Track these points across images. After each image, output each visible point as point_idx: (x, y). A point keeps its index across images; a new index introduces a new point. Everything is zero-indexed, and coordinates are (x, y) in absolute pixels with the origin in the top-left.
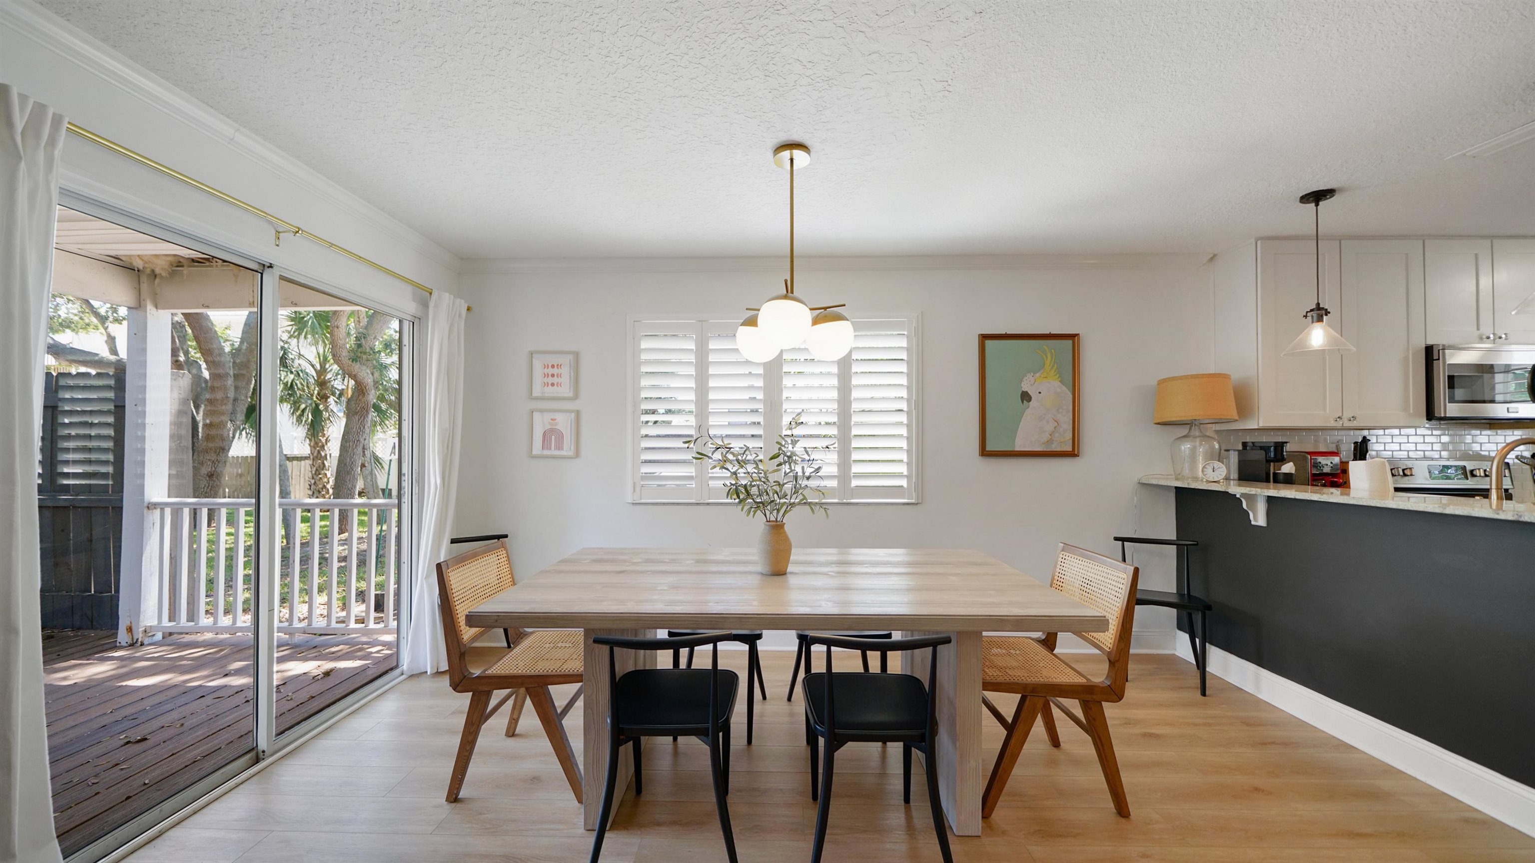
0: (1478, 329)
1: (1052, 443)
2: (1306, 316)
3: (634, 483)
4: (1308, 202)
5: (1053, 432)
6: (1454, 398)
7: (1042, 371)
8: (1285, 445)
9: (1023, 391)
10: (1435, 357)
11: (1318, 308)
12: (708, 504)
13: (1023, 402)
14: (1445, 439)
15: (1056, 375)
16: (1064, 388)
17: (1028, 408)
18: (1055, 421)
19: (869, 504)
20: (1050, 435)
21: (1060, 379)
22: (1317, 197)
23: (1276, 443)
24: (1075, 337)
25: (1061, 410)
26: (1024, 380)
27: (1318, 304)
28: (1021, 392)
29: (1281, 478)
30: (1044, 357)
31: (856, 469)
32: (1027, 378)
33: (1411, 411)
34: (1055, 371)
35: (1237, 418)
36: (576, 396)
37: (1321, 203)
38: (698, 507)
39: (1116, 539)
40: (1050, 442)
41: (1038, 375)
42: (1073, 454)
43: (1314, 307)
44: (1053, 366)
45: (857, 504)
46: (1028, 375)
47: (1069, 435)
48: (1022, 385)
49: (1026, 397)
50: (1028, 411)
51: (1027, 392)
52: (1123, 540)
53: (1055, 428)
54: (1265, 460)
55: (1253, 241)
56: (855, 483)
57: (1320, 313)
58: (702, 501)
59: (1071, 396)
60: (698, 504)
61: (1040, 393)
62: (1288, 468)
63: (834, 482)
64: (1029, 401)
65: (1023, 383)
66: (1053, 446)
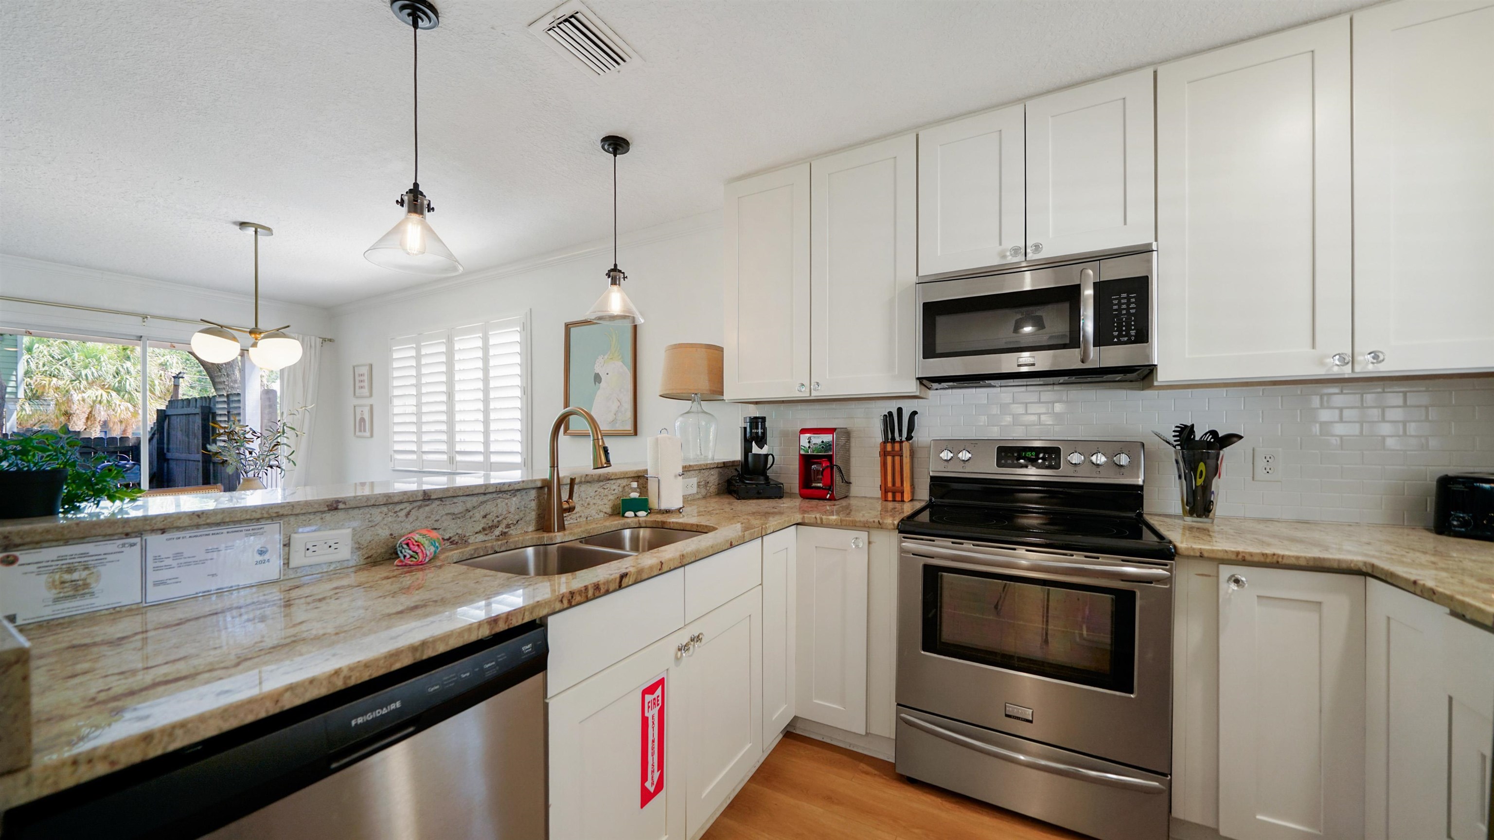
0: (1000, 244)
1: (617, 423)
5: (617, 411)
6: (935, 350)
7: (609, 353)
9: (596, 373)
11: (615, 269)
13: (595, 384)
14: (1058, 408)
15: (619, 355)
16: (625, 368)
17: (599, 388)
18: (619, 400)
20: (615, 414)
21: (622, 359)
25: (622, 390)
26: (596, 362)
27: (615, 265)
28: (594, 374)
30: (612, 337)
32: (598, 361)
33: (896, 373)
34: (618, 352)
36: (371, 395)
41: (606, 357)
44: (617, 348)
46: (599, 358)
47: (631, 416)
48: (595, 368)
49: (597, 378)
50: (599, 393)
51: (598, 374)
53: (619, 407)
57: (615, 275)
59: (632, 377)
61: (607, 374)
63: (480, 458)
64: (600, 382)
65: (596, 366)
66: (617, 425)
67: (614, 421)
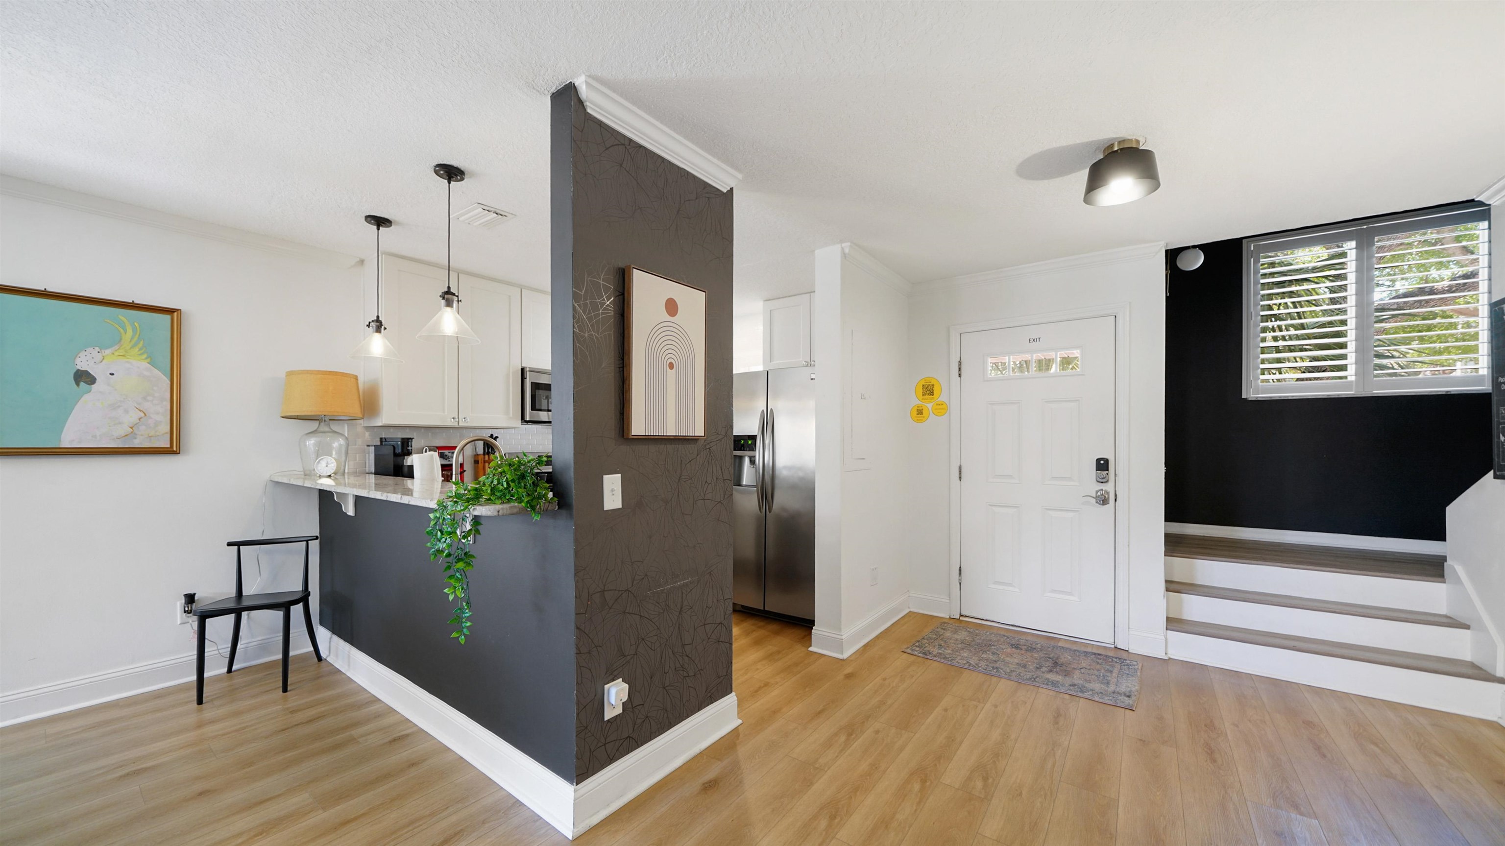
1: (135, 438)
2: (368, 326)
5: (136, 424)
6: (535, 407)
7: (116, 347)
8: (410, 440)
9: (78, 370)
10: (525, 376)
13: (78, 384)
15: (141, 354)
16: (156, 372)
17: (90, 391)
18: (140, 411)
20: (131, 428)
21: (149, 360)
23: (403, 439)
24: (174, 312)
25: (149, 398)
26: (81, 355)
28: (75, 371)
30: (122, 330)
32: (86, 353)
33: (511, 416)
34: (140, 350)
35: (361, 416)
37: (385, 227)
39: (230, 544)
40: (132, 435)
41: (108, 351)
42: (171, 451)
44: (136, 343)
46: (89, 350)
47: (165, 428)
48: (77, 361)
49: (84, 378)
51: (86, 371)
52: (239, 544)
53: (140, 419)
54: (392, 454)
59: (169, 382)
61: (112, 374)
64: (92, 383)
65: (80, 359)
66: (137, 441)
67: (128, 436)
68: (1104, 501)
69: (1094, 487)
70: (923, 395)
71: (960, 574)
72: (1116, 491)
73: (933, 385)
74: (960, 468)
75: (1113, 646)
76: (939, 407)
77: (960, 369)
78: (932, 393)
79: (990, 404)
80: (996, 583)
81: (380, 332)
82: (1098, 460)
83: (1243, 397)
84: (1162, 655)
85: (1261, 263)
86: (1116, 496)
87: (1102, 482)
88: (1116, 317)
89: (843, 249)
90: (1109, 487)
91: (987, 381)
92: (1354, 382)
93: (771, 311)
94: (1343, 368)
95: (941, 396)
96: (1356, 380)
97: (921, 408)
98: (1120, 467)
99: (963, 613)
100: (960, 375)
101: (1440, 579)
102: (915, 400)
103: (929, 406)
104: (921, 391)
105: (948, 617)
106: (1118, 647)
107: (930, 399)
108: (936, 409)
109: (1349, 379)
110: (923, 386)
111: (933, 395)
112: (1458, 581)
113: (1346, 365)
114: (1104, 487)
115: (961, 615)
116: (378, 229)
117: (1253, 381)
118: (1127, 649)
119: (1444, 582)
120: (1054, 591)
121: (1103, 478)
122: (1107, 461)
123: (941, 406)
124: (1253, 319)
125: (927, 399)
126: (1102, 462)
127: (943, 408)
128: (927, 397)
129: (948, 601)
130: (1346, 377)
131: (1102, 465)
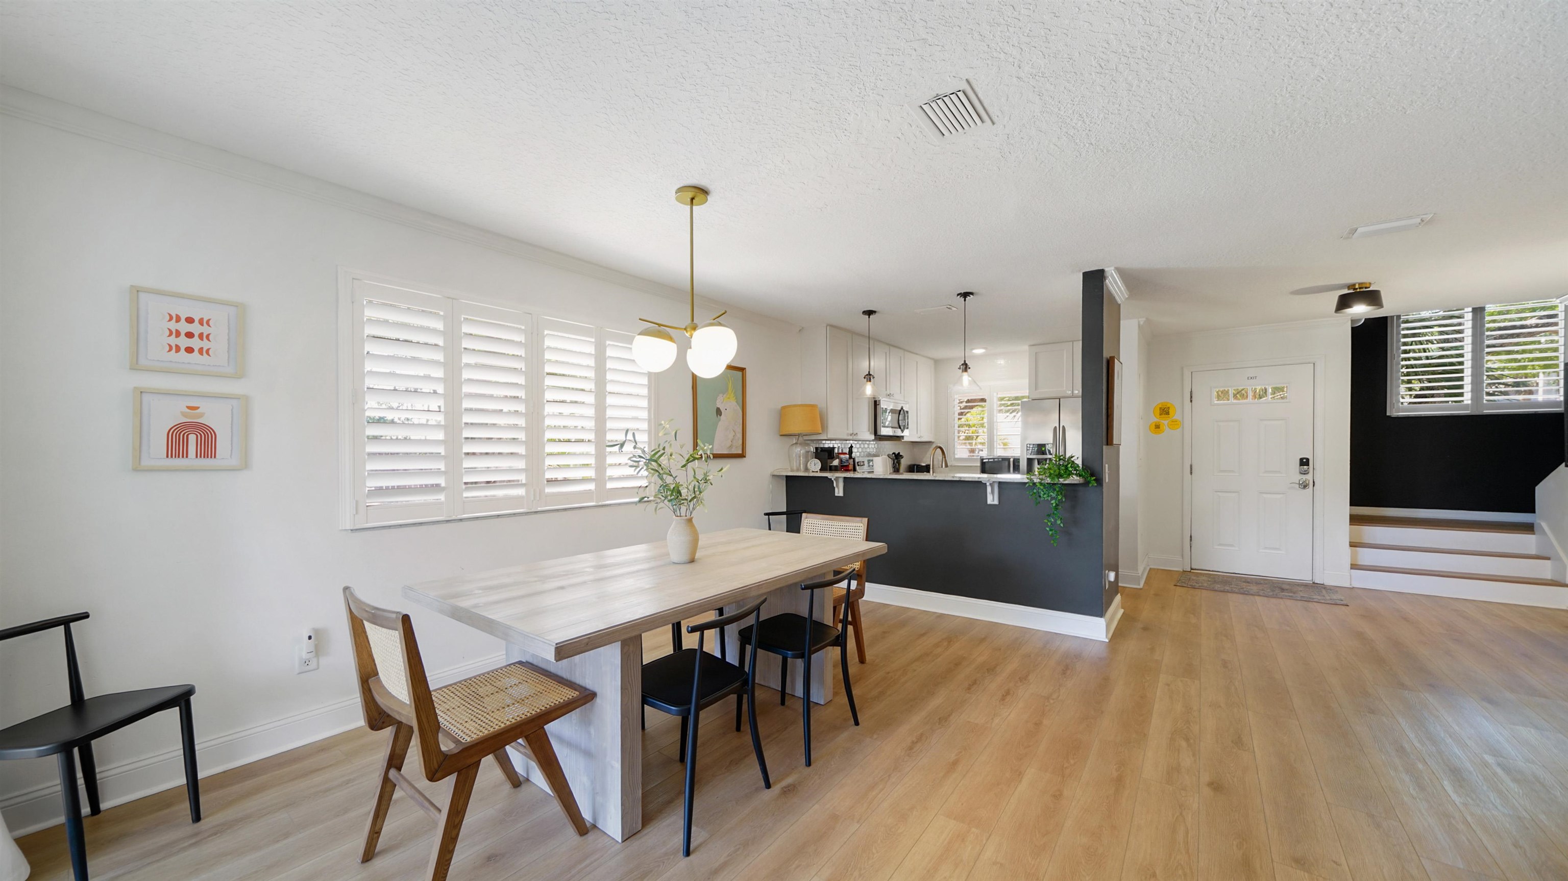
3: (357, 502)
4: (865, 314)
5: (732, 439)
7: (727, 393)
9: (717, 407)
10: (878, 404)
12: (461, 520)
13: (717, 416)
15: (734, 396)
16: (738, 407)
17: (720, 420)
18: (734, 430)
19: (620, 504)
20: (731, 442)
21: (735, 398)
22: (870, 313)
23: (832, 449)
24: (744, 369)
25: (736, 423)
28: (714, 409)
29: (833, 468)
30: (728, 382)
31: (610, 472)
32: (719, 398)
34: (733, 393)
35: (821, 432)
36: (241, 375)
37: (871, 316)
38: (461, 523)
41: (725, 395)
42: (742, 456)
43: (868, 373)
44: (732, 391)
45: (610, 505)
46: (720, 395)
47: (740, 442)
49: (719, 412)
50: (720, 423)
51: (719, 408)
53: (733, 436)
55: (825, 325)
56: (610, 485)
57: (870, 377)
58: (454, 517)
59: (741, 413)
60: (448, 521)
61: (724, 408)
62: (836, 462)
63: (591, 486)
64: (721, 415)
65: (717, 401)
66: (733, 450)
67: (731, 447)
68: (1305, 486)
69: (1298, 477)
70: (1160, 415)
71: (1191, 540)
72: (1313, 480)
73: (1169, 408)
74: (1191, 466)
75: (1311, 582)
76: (1173, 423)
77: (1191, 397)
78: (1168, 413)
79: (1217, 421)
80: (1220, 545)
81: (870, 381)
82: (1301, 460)
83: (1387, 415)
84: (1348, 585)
85: (1402, 320)
86: (1314, 482)
87: (1305, 474)
88: (1314, 364)
89: (1139, 322)
90: (1309, 477)
91: (1213, 405)
92: (1470, 406)
93: (1036, 353)
94: (1461, 395)
95: (1175, 414)
96: (1472, 403)
97: (1158, 424)
98: (1318, 463)
99: (1193, 567)
100: (1191, 401)
101: (1532, 532)
102: (1155, 419)
103: (1164, 422)
104: (1159, 411)
105: (1182, 570)
106: (1316, 582)
107: (1167, 417)
108: (1171, 425)
109: (1465, 402)
110: (1160, 408)
111: (1169, 415)
112: (1544, 533)
113: (1463, 393)
114: (1304, 477)
115: (1192, 569)
116: (869, 317)
117: (1395, 404)
118: (1322, 583)
119: (1534, 534)
120: (1266, 548)
121: (1305, 471)
122: (1308, 460)
123: (1175, 423)
124: (1396, 359)
125: (1164, 417)
126: (1305, 460)
127: (1175, 424)
128: (1163, 416)
129: (1182, 559)
130: (1463, 401)
131: (1304, 462)
